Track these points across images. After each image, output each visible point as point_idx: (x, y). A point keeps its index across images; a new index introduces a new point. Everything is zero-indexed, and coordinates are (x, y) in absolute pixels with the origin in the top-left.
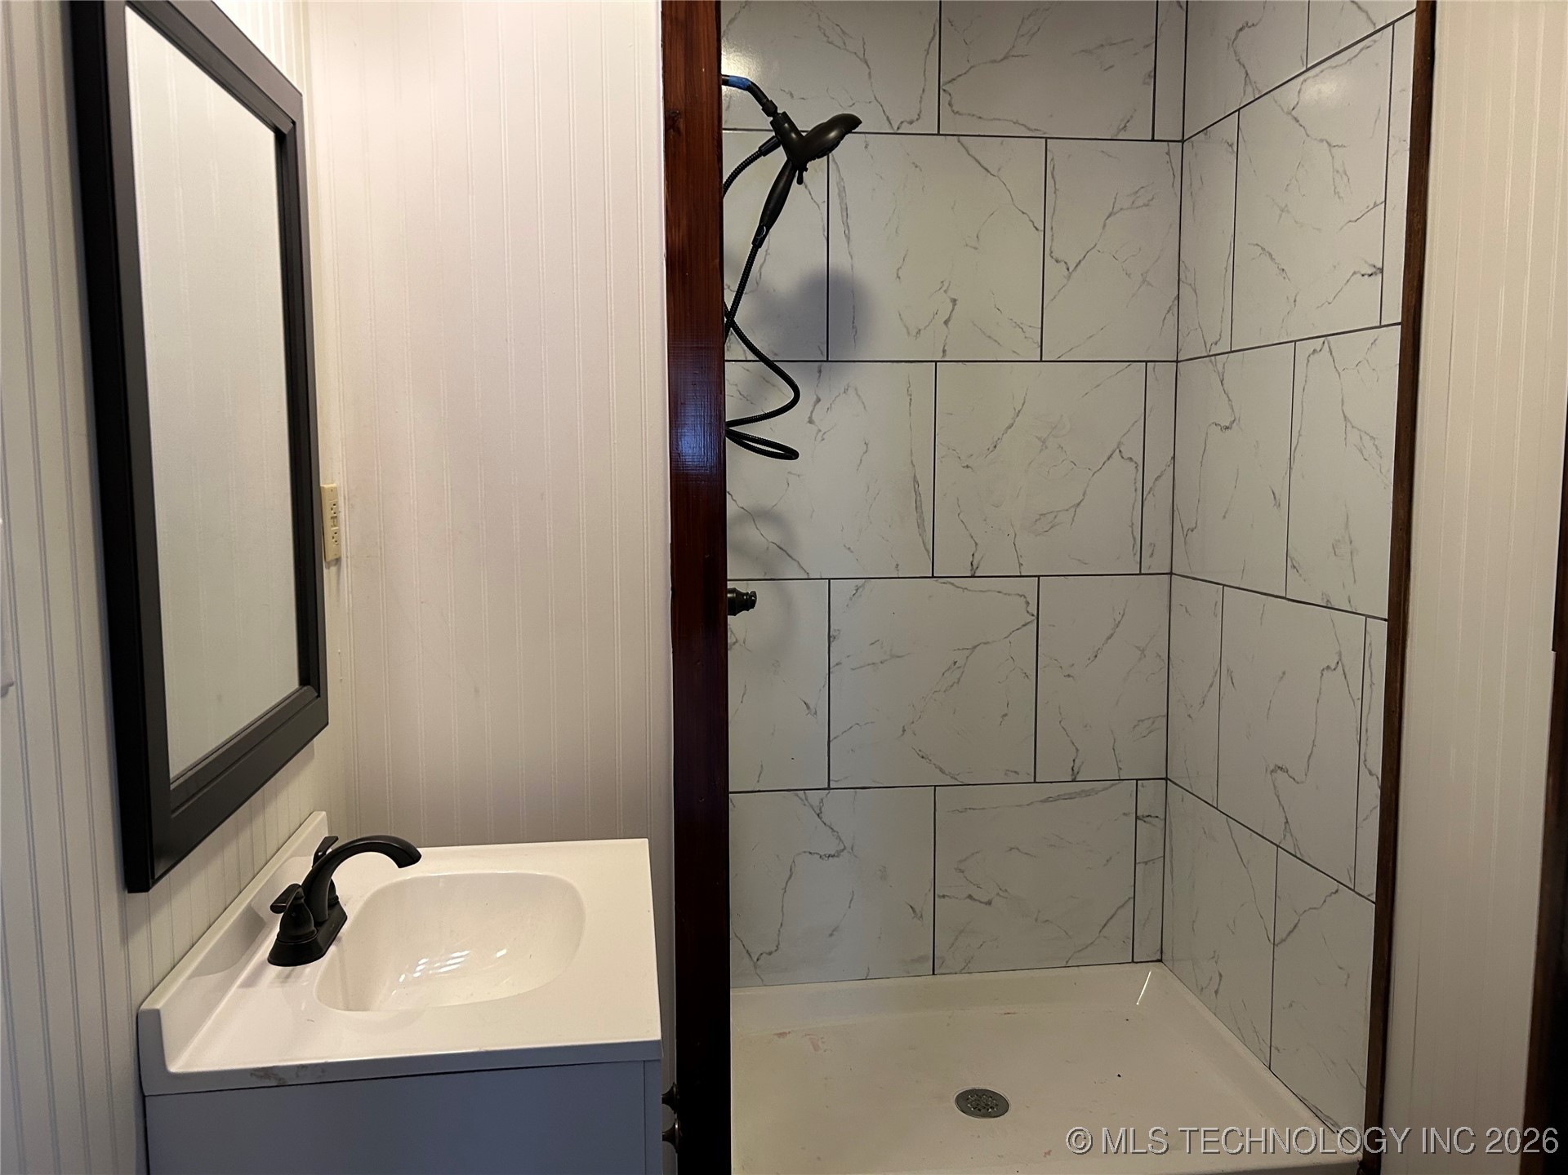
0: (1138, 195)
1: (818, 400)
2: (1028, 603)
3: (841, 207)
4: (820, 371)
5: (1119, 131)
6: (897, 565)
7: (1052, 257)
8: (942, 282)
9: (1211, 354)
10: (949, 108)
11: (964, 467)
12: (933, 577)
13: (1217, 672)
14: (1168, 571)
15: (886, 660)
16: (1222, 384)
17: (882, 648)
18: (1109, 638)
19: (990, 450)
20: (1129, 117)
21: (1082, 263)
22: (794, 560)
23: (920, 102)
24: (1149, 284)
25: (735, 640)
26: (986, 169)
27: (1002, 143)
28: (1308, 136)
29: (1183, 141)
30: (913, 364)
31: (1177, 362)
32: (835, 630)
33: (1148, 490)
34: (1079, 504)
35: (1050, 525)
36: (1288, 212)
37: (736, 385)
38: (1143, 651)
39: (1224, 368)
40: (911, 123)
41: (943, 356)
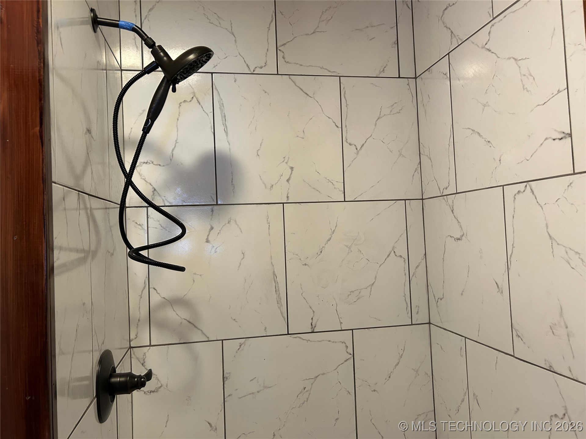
0: (393, 107)
1: (212, 228)
2: (347, 347)
3: (222, 115)
4: (212, 211)
5: (380, 73)
6: (266, 328)
7: (347, 142)
8: (284, 157)
9: (443, 194)
10: (283, 60)
11: (303, 265)
12: (288, 334)
13: (466, 392)
14: (427, 321)
15: (261, 390)
16: (453, 213)
17: (258, 382)
18: (397, 365)
19: (319, 254)
20: (385, 65)
21: (365, 145)
22: (199, 329)
23: (266, 56)
24: (403, 156)
25: (160, 385)
26: (306, 94)
27: (314, 79)
28: (499, 57)
29: (416, 78)
30: (270, 205)
31: (422, 199)
32: (227, 373)
33: (412, 274)
34: (373, 284)
35: (357, 298)
36: (489, 106)
37: (159, 221)
38: (417, 371)
39: (453, 203)
40: (261, 68)
41: (287, 200)
